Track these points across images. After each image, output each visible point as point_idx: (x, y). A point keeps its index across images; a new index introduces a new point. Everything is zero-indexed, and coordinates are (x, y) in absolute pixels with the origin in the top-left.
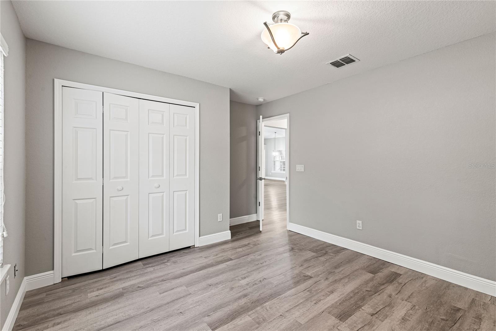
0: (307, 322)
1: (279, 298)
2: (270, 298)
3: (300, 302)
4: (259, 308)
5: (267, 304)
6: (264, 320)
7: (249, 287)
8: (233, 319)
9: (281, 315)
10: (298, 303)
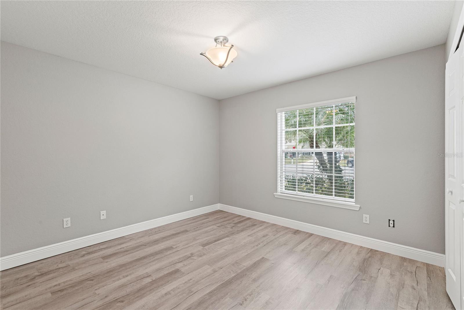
0: (203, 266)
1: (223, 281)
2: (231, 280)
3: (204, 280)
4: (239, 271)
5: (233, 275)
6: (233, 265)
7: (255, 290)
8: (255, 263)
9: (221, 268)
10: (206, 278)
